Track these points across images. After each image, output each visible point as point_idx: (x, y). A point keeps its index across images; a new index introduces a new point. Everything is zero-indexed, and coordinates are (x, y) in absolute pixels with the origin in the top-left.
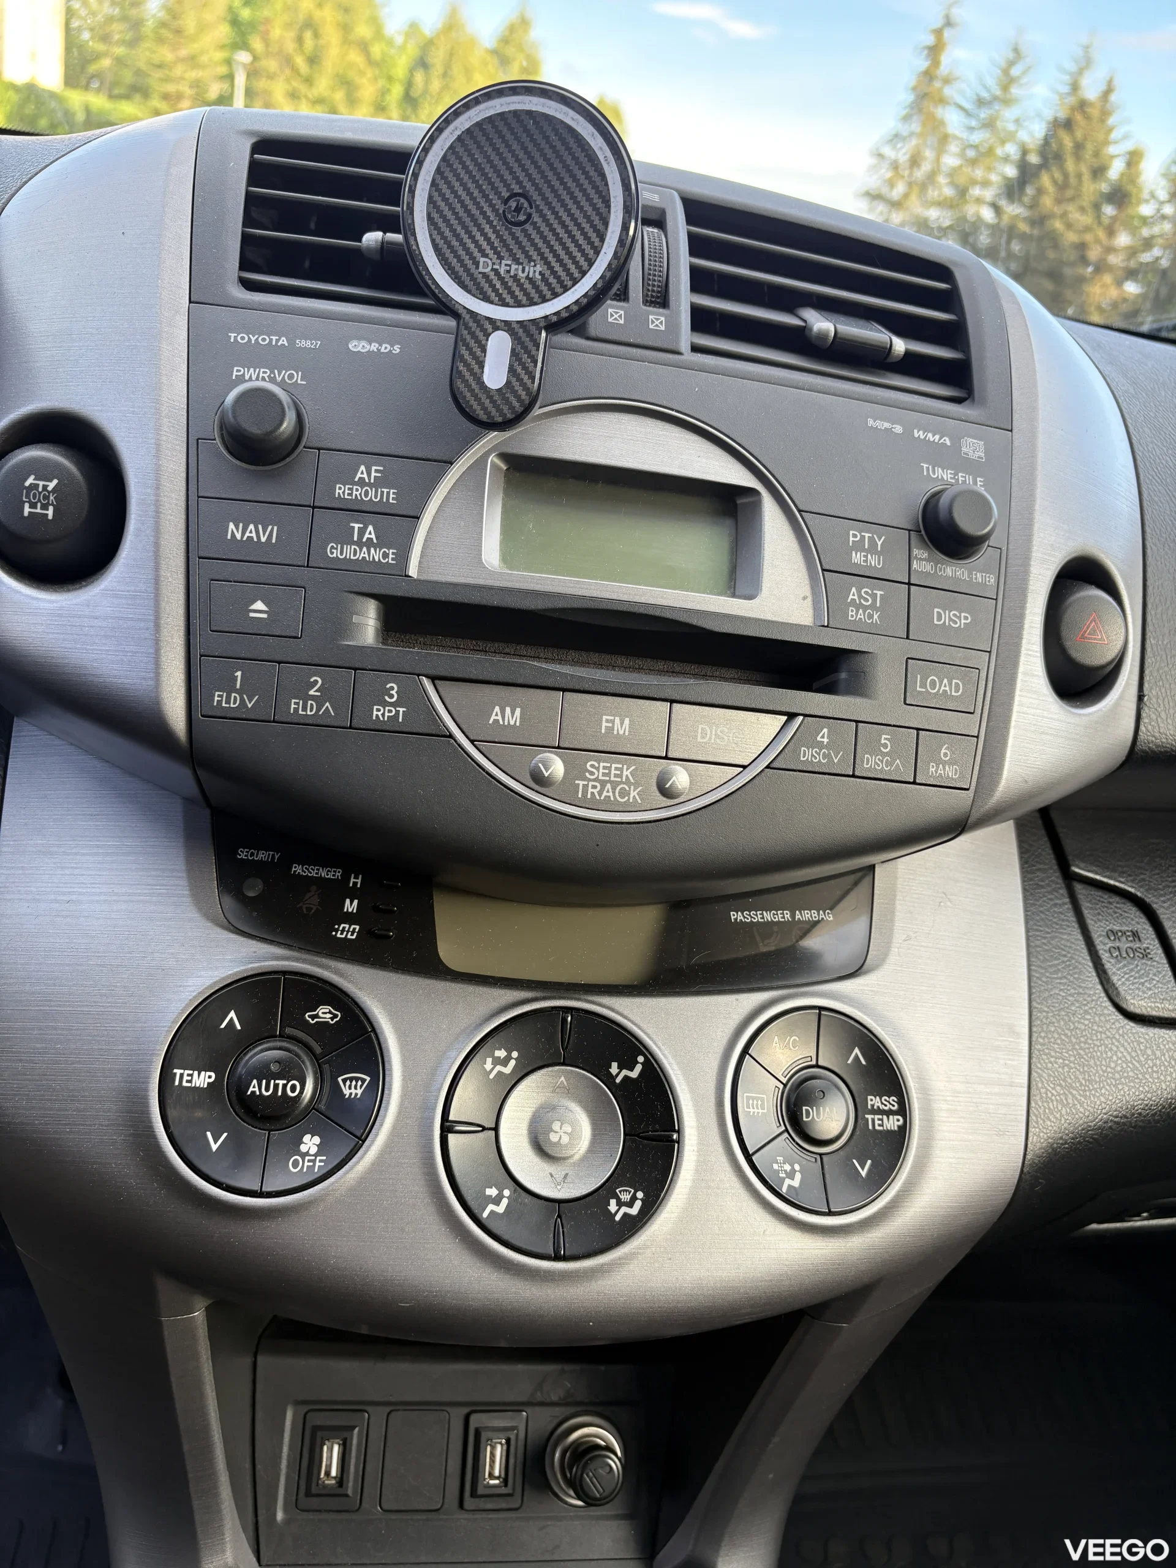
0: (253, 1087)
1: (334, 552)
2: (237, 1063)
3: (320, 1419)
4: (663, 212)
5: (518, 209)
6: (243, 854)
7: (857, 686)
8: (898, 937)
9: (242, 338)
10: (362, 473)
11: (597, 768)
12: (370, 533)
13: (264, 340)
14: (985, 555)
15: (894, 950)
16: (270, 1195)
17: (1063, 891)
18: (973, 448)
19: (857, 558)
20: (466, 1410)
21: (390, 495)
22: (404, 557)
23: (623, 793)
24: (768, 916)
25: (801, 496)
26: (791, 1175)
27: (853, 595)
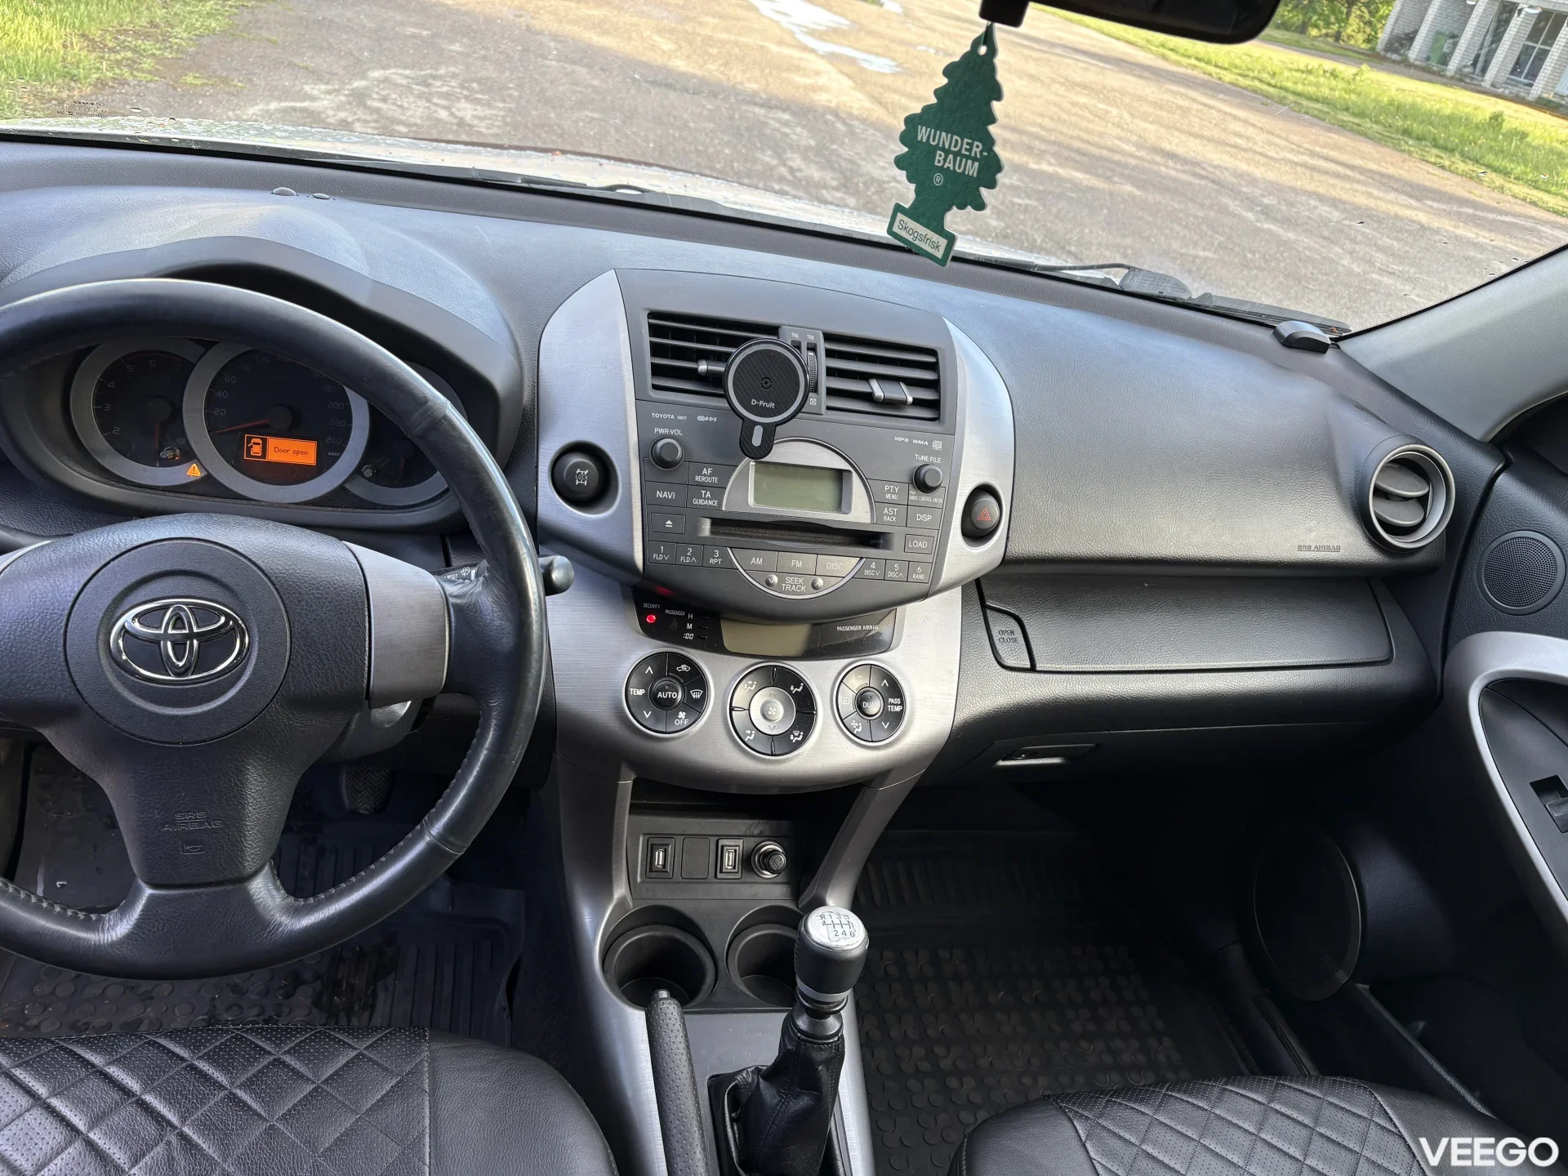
0: (660, 695)
1: (696, 502)
2: (652, 686)
3: (655, 841)
4: (816, 345)
5: (766, 383)
6: (646, 605)
7: (887, 546)
8: (904, 636)
9: (657, 416)
10: (705, 471)
11: (790, 579)
12: (708, 495)
13: (665, 416)
14: (940, 491)
15: (902, 641)
16: (669, 733)
17: (981, 614)
18: (937, 445)
19: (888, 496)
20: (717, 838)
21: (715, 479)
22: (720, 504)
23: (799, 588)
24: (852, 628)
25: (866, 474)
26: (858, 727)
27: (886, 511)
